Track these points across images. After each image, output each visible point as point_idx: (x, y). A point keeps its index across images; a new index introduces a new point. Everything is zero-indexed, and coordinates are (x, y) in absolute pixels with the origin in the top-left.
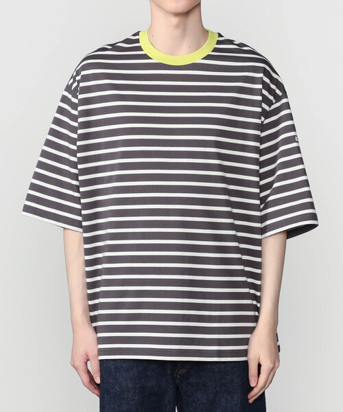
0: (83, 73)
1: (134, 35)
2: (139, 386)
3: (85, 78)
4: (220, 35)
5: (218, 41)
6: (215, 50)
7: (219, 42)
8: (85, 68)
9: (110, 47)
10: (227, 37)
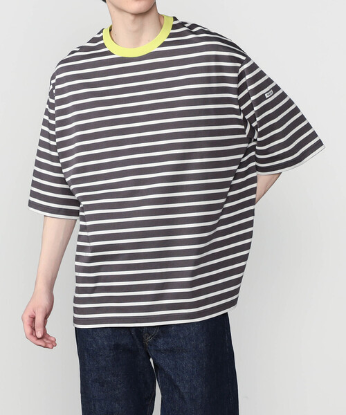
0: (58, 77)
1: (99, 33)
2: (113, 343)
3: (60, 81)
4: (175, 19)
5: (173, 25)
6: (171, 35)
7: (174, 27)
8: (59, 72)
9: (78, 49)
10: (181, 20)
